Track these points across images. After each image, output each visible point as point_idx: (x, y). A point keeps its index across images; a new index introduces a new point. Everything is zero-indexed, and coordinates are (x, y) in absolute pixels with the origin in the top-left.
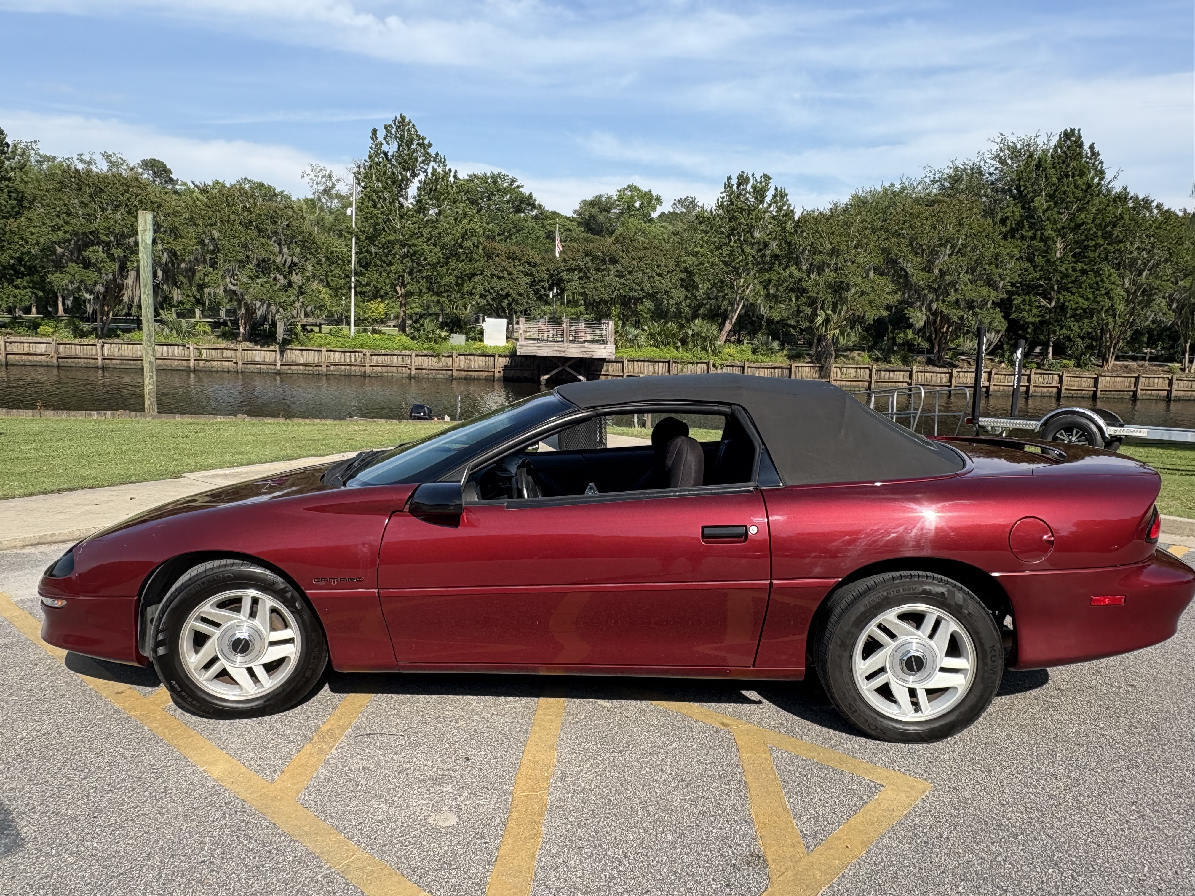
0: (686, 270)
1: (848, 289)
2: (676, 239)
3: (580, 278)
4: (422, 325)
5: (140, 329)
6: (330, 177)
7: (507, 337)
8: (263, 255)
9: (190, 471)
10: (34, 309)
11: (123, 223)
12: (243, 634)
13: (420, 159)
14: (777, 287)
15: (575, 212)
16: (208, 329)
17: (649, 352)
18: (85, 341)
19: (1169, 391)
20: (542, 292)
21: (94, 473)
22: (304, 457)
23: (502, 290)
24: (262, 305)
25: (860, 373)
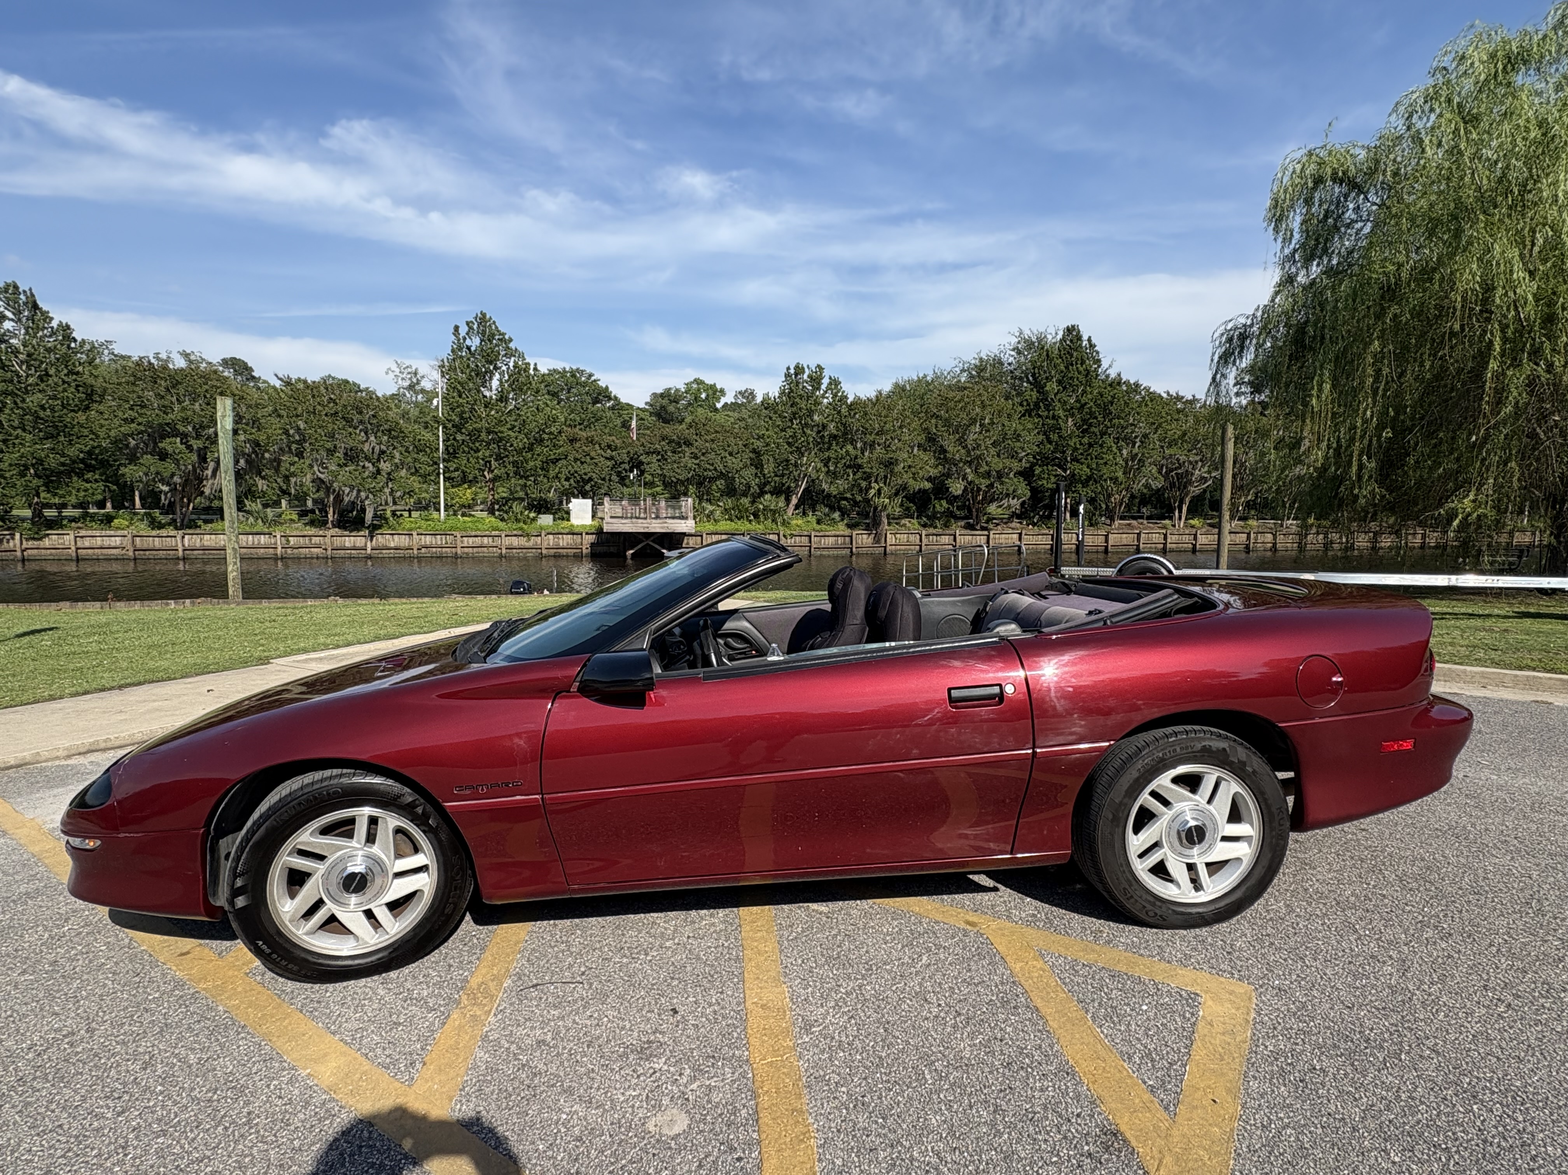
0: (754, 451)
1: (897, 464)
2: (742, 424)
3: (659, 460)
4: (511, 507)
5: (222, 519)
6: (416, 374)
7: (593, 516)
8: (351, 443)
9: (280, 657)
10: (109, 505)
11: (203, 413)
12: (357, 866)
13: (503, 353)
14: (836, 464)
15: (646, 403)
16: (295, 517)
17: (725, 525)
18: (164, 532)
19: (1165, 544)
20: (624, 474)
21: (165, 664)
22: (407, 635)
23: (585, 474)
24: (351, 491)
25: (912, 538)
